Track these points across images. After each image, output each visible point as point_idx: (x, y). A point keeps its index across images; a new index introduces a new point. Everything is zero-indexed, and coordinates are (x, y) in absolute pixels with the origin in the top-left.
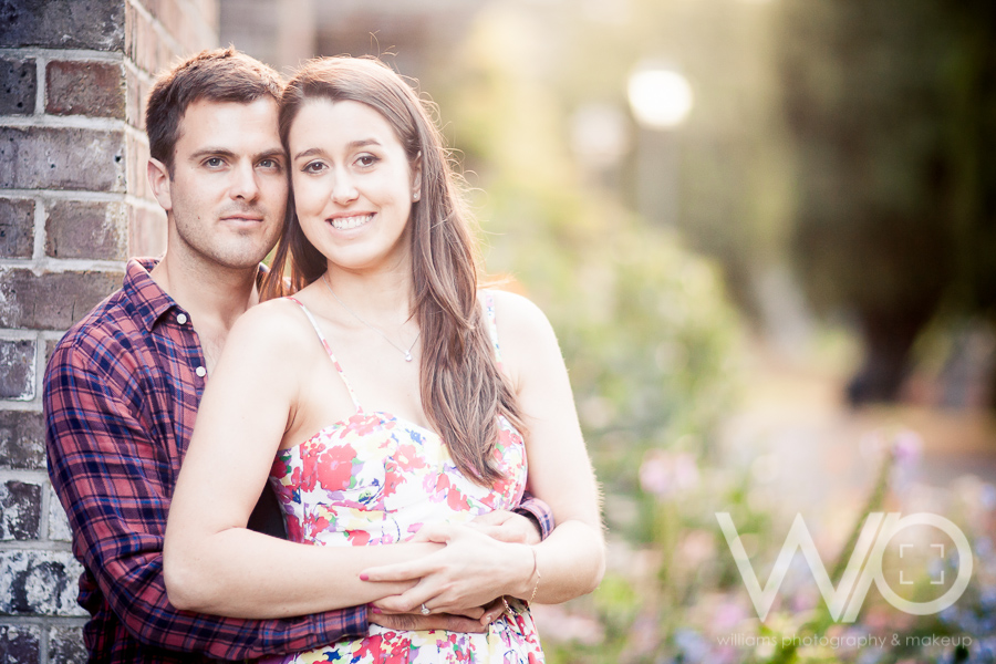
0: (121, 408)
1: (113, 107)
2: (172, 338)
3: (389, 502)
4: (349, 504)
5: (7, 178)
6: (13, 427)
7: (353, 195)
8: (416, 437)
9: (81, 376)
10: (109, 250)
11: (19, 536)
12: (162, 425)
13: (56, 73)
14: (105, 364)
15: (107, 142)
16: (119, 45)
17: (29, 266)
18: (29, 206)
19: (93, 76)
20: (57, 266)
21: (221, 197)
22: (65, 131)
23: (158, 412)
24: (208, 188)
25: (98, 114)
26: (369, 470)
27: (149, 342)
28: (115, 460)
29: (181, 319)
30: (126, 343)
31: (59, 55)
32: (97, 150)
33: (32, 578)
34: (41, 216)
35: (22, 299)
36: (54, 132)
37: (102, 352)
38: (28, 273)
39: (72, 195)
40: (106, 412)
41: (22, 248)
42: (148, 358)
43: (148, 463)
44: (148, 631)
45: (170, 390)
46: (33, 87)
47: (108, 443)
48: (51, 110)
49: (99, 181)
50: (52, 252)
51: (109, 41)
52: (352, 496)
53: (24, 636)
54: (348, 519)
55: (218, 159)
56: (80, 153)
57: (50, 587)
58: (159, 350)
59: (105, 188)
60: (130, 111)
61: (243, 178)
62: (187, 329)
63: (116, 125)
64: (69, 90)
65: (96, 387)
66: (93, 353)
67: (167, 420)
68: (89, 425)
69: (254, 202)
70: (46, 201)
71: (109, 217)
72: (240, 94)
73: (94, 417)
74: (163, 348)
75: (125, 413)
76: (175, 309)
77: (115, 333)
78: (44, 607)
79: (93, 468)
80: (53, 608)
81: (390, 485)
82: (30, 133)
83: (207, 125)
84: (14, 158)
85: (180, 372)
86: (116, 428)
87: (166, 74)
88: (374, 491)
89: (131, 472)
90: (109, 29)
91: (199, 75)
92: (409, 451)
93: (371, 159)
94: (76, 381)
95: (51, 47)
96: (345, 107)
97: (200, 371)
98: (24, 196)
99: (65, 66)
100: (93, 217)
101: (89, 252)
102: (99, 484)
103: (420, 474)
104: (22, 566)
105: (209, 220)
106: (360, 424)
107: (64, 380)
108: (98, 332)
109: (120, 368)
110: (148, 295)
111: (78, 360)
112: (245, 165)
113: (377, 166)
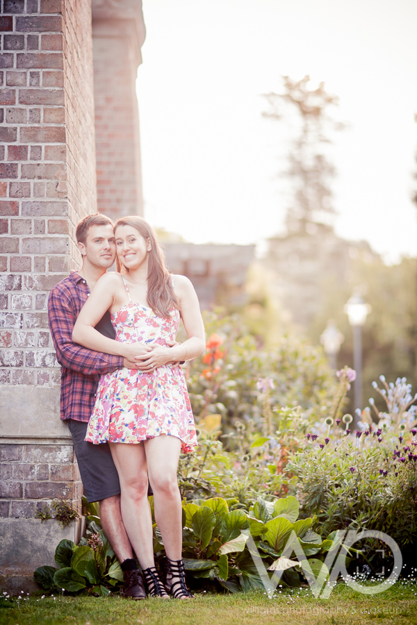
0: (66, 305)
1: (66, 231)
2: (81, 287)
3: (136, 325)
4: (126, 326)
5: (38, 251)
6: (41, 317)
7: (129, 249)
8: (144, 309)
9: (56, 296)
10: (66, 269)
11: (43, 346)
12: (76, 310)
13: (50, 223)
14: (62, 293)
15: (64, 241)
16: (67, 215)
17: (44, 274)
18: (44, 258)
19: (60, 223)
20: (52, 274)
21: (101, 250)
22: (53, 238)
23: (75, 306)
24: (97, 247)
25: (62, 233)
26: (131, 317)
27: (75, 288)
28: (63, 319)
29: (84, 282)
30: (68, 288)
31: (51, 218)
32: (62, 243)
33: (47, 358)
34: (47, 261)
35: (43, 283)
36: (50, 238)
37: (62, 290)
38: (44, 276)
39: (55, 255)
40: (62, 306)
41: (42, 269)
42: (74, 292)
43: (71, 320)
44: (79, 369)
45: (80, 300)
46: (44, 226)
47: (61, 314)
48: (49, 233)
49: (62, 251)
50: (50, 270)
51: (64, 214)
52: (127, 323)
53: (45, 373)
54: (126, 330)
55: (99, 240)
56: (57, 244)
57: (52, 360)
58: (78, 290)
59: (64, 253)
60: (70, 233)
61: (106, 244)
62: (85, 284)
63: (67, 236)
64: (54, 227)
65: (59, 299)
66: (60, 291)
67: (78, 308)
68: (57, 309)
69: (109, 250)
70: (49, 257)
71: (65, 260)
72: (103, 223)
73: (59, 307)
74: (79, 289)
75: (67, 306)
76: (82, 279)
77: (66, 286)
78: (50, 365)
79: (56, 320)
80: (53, 365)
81: (136, 320)
82: (44, 239)
83: (95, 232)
84: (40, 246)
85: (82, 295)
86: (64, 310)
87: (81, 221)
88: (132, 322)
89: (66, 322)
90: (64, 211)
91: (91, 219)
92: (142, 312)
93: (134, 240)
94: (55, 298)
95: (49, 216)
96: (126, 227)
97: (88, 295)
98: (43, 256)
99: (52, 221)
100: (61, 261)
101: (60, 270)
102: (58, 325)
103: (144, 318)
104: (44, 354)
105: (98, 256)
106: (130, 306)
107: (52, 298)
108: (61, 285)
109: (66, 295)
110: (75, 277)
111: (56, 292)
112: (106, 241)
113: (135, 241)
